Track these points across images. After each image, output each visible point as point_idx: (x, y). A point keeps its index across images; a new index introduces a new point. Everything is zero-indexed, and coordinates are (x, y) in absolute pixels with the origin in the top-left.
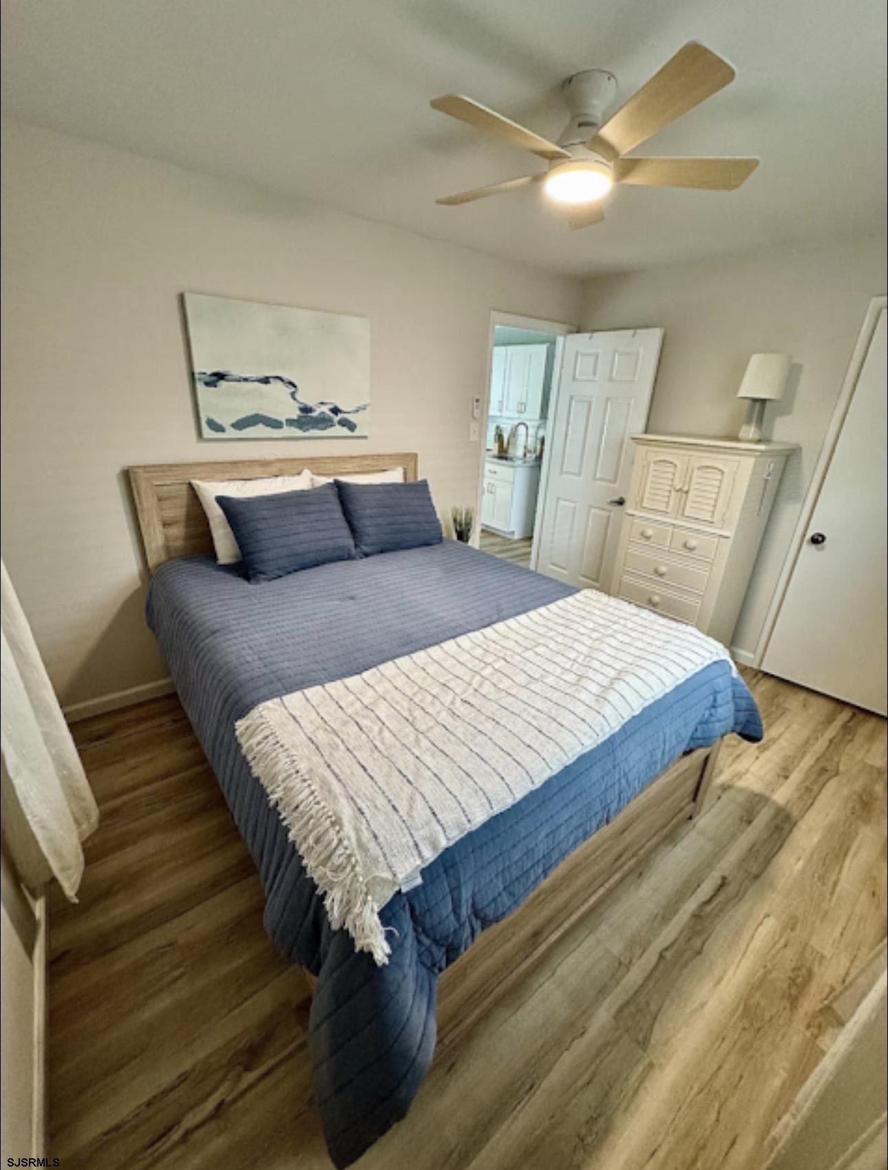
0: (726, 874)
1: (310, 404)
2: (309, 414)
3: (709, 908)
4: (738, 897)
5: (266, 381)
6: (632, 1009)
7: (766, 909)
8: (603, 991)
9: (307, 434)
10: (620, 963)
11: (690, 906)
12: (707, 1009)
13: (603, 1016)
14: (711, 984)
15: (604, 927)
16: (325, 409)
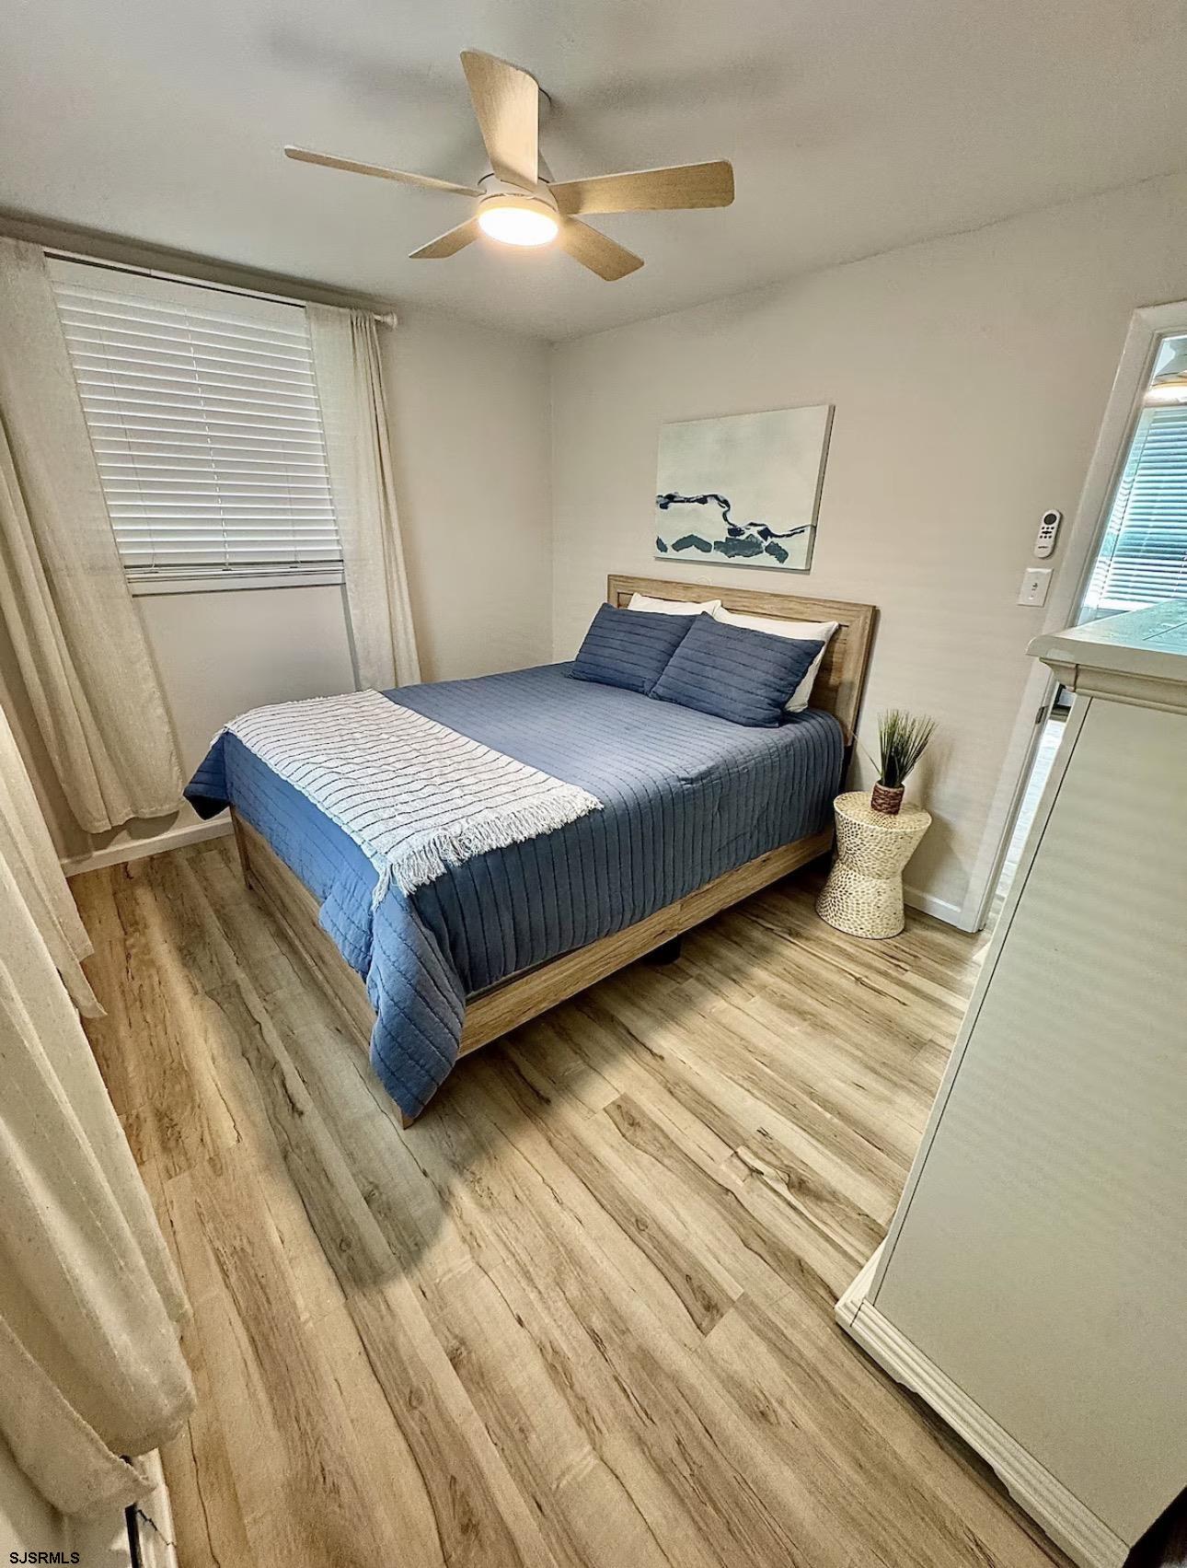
0: (304, 1118)
1: (739, 525)
2: (737, 538)
3: (277, 1081)
4: (274, 1119)
5: (703, 500)
6: (233, 992)
7: (246, 1141)
8: (255, 979)
9: (732, 560)
10: (267, 994)
11: (287, 1065)
12: (201, 1041)
13: (240, 975)
14: (215, 1052)
15: (301, 990)
16: (754, 531)
